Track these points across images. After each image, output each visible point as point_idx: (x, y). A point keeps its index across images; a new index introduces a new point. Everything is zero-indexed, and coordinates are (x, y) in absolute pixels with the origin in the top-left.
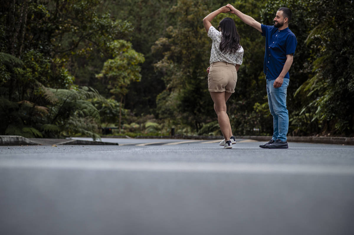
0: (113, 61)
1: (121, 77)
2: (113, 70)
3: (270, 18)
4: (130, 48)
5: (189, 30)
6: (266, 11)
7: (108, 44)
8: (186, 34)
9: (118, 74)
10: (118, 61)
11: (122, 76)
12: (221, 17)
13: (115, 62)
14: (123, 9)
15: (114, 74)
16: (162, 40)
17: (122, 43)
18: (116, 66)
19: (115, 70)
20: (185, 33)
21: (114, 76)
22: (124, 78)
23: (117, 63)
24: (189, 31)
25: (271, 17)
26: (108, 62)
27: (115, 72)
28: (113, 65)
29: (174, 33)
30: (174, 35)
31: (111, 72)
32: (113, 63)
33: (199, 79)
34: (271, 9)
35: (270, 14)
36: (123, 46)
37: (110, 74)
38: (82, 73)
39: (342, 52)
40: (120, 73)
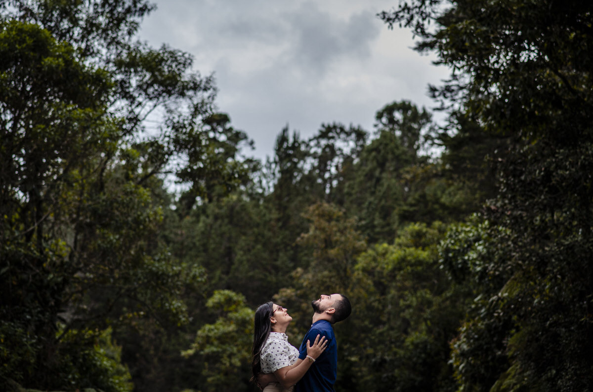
0: (212, 327)
1: (225, 356)
2: (212, 344)
3: (454, 257)
4: (242, 304)
5: (331, 274)
6: (448, 245)
7: (167, 305)
8: (326, 282)
9: (220, 350)
10: (221, 327)
11: (228, 353)
12: (384, 251)
13: (216, 328)
14: (245, 234)
15: (214, 349)
16: (285, 292)
17: (228, 296)
18: (217, 335)
19: (216, 342)
20: (324, 280)
21: (213, 352)
22: (231, 356)
23: (218, 329)
24: (330, 277)
25: (456, 254)
26: (204, 330)
27: (217, 347)
28: (211, 334)
29: (305, 281)
30: (305, 284)
31: (208, 346)
32: (212, 330)
33: (348, 361)
34: (455, 241)
35: (454, 250)
36: (229, 301)
37: (208, 350)
38: (174, 345)
39: (548, 323)
40: (224, 347)
